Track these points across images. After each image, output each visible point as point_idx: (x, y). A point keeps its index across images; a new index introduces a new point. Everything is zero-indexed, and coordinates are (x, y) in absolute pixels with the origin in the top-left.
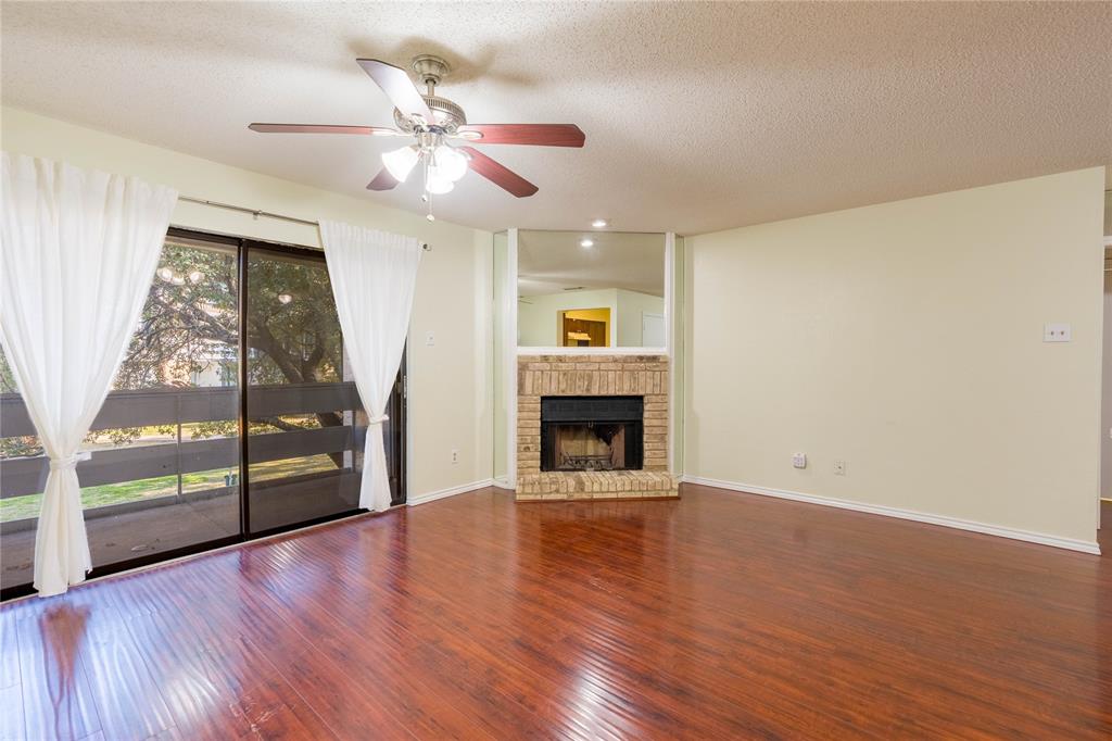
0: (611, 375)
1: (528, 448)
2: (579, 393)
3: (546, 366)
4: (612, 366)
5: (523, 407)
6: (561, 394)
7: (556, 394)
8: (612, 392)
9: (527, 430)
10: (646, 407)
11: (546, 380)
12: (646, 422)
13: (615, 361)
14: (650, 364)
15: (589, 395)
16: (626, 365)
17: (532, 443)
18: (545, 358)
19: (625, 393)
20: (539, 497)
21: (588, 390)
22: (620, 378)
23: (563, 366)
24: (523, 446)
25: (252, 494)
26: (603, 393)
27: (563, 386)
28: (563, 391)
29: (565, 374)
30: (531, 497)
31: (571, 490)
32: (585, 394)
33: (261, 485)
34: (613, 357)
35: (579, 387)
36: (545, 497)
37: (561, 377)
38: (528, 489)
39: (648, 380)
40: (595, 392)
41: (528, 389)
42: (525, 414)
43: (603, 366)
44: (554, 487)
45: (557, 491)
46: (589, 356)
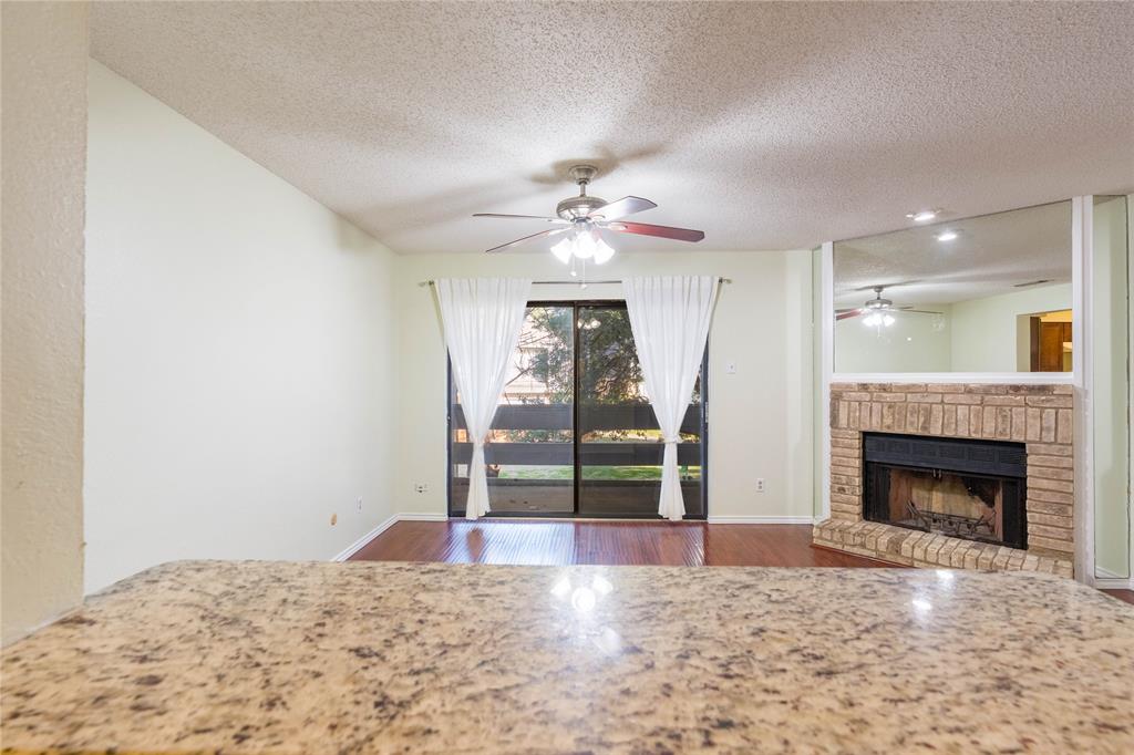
0: (962, 411)
1: (844, 490)
2: (911, 431)
3: (865, 396)
4: (963, 398)
5: (837, 442)
6: (885, 430)
7: (878, 430)
8: (963, 433)
9: (840, 468)
10: (1030, 460)
11: (865, 413)
12: (1030, 482)
13: (969, 391)
14: (1036, 398)
15: (926, 434)
16: (987, 398)
17: (847, 484)
18: (864, 387)
19: (986, 436)
20: (839, 547)
21: (924, 428)
22: (976, 416)
23: (888, 397)
24: (837, 486)
25: (581, 489)
26: (949, 433)
27: (888, 421)
28: (889, 427)
29: (889, 407)
30: (830, 545)
31: (882, 548)
32: (920, 432)
33: (588, 484)
34: (965, 386)
35: (912, 423)
36: (846, 548)
37: (885, 409)
38: (827, 535)
39: (1030, 421)
40: (936, 431)
41: (843, 421)
42: (838, 450)
43: (947, 399)
44: (858, 540)
45: (863, 546)
46: (926, 385)
